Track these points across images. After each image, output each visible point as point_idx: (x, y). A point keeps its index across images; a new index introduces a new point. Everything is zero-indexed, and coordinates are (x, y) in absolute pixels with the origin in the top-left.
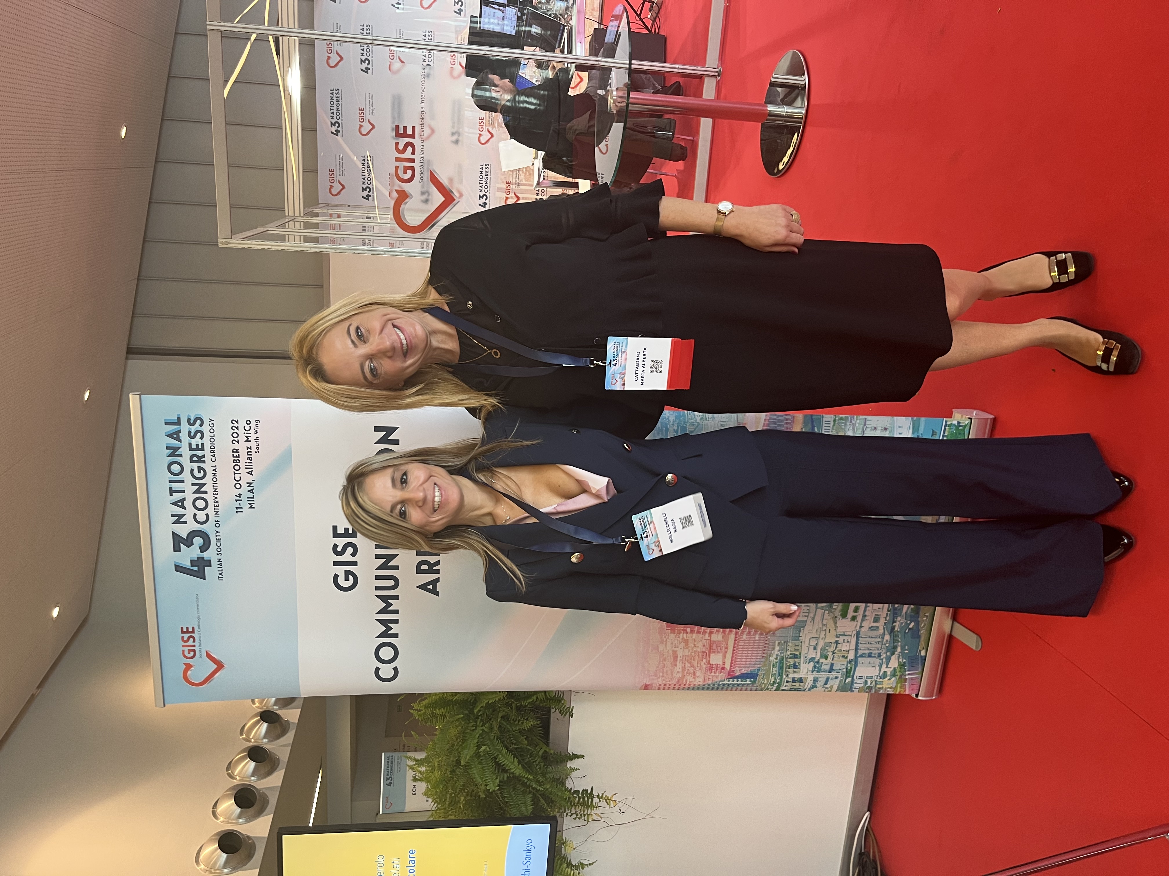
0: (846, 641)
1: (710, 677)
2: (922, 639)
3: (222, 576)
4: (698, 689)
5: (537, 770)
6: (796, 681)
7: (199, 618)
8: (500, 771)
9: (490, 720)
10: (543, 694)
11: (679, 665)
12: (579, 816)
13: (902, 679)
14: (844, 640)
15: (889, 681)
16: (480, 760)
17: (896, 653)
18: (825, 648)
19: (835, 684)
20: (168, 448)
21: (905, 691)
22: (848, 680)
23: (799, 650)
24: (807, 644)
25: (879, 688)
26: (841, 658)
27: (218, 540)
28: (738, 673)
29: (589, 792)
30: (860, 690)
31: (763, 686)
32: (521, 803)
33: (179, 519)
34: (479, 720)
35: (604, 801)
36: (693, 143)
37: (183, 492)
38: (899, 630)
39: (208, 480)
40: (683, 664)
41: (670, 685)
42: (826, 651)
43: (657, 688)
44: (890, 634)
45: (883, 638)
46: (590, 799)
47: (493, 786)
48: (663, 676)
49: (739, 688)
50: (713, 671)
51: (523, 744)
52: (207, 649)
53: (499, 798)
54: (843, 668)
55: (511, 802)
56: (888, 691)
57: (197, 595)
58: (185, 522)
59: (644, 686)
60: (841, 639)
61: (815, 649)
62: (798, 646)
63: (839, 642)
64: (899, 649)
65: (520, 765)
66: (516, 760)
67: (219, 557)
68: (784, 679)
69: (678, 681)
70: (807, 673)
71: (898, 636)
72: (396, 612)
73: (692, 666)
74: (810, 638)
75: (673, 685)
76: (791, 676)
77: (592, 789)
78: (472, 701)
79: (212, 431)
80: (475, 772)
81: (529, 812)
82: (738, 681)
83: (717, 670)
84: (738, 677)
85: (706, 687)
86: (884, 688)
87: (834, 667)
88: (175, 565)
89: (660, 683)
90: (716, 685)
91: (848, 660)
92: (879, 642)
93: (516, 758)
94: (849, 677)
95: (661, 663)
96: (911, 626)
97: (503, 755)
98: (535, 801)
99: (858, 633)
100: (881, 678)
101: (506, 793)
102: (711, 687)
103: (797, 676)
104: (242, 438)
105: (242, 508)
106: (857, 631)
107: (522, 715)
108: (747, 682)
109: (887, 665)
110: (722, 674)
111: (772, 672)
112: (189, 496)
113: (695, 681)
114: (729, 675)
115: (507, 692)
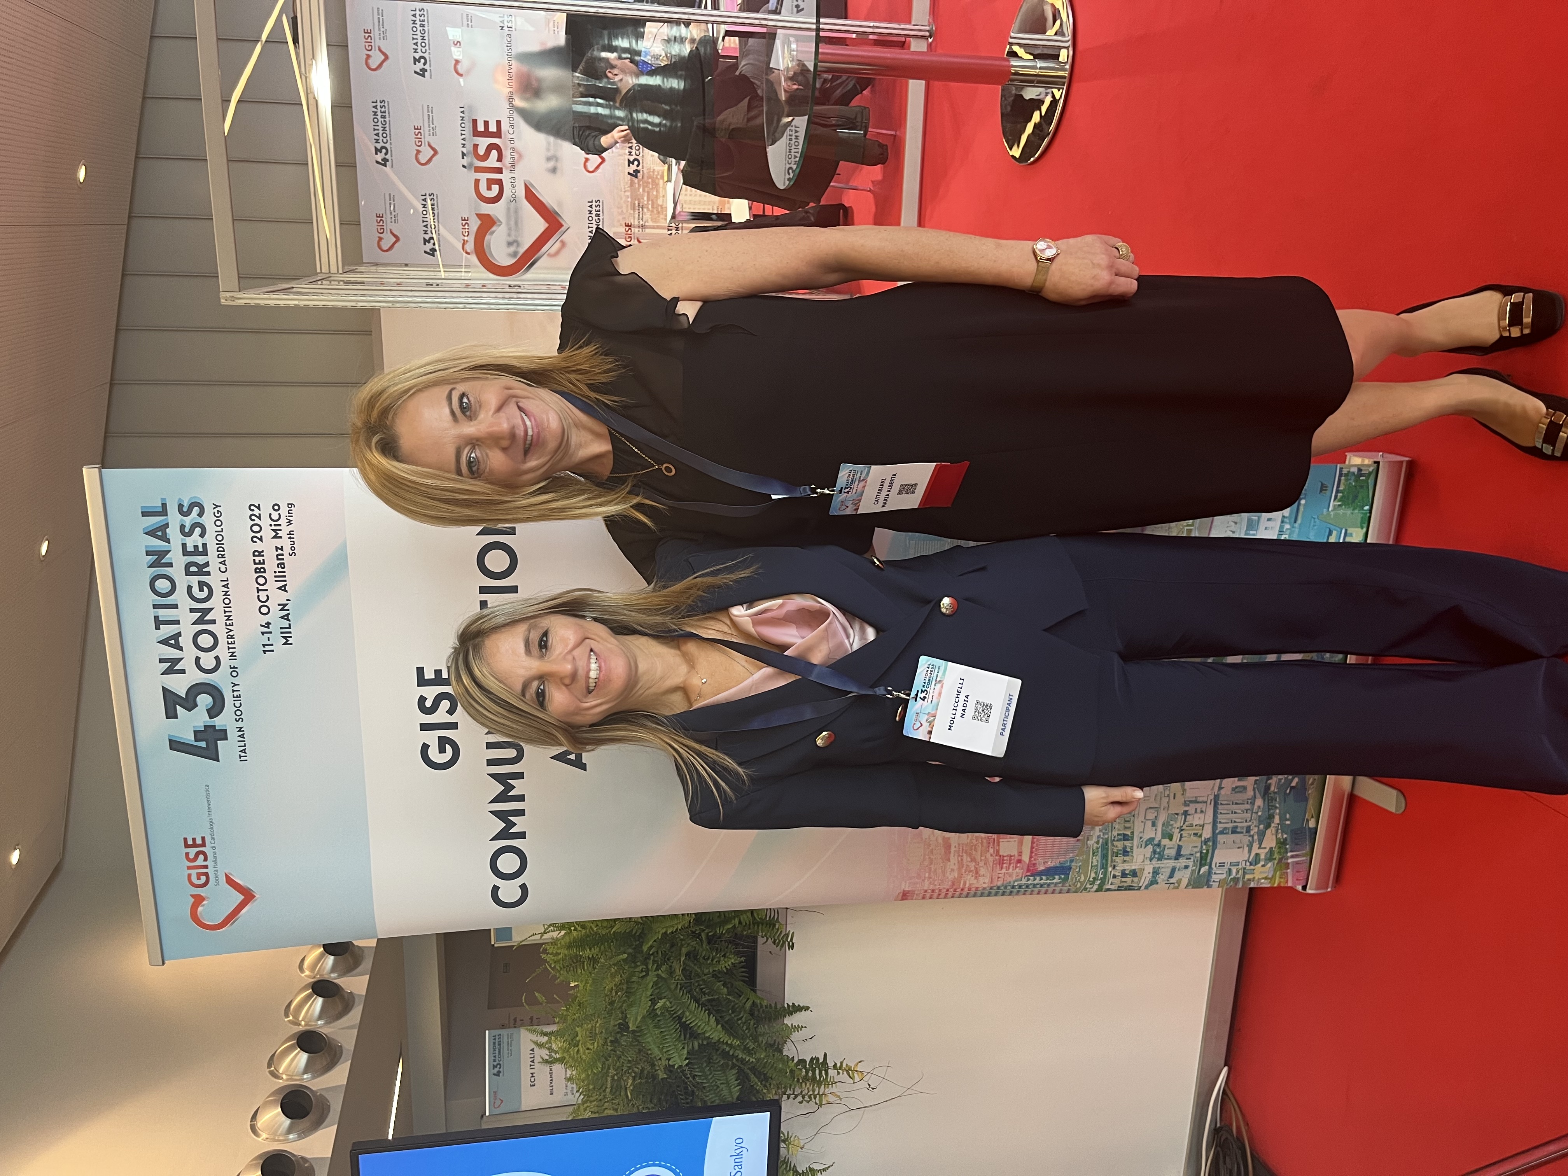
0: (1199, 811)
1: (1000, 875)
2: (1311, 802)
3: (245, 755)
4: (982, 895)
5: (744, 1031)
6: (1127, 874)
7: (212, 823)
8: (688, 1036)
9: (668, 959)
10: (749, 915)
11: (954, 859)
12: (807, 1098)
13: (1282, 865)
14: (1196, 809)
15: (1264, 869)
16: (656, 1021)
17: (1273, 825)
18: (1168, 822)
19: (1184, 876)
20: (148, 553)
21: (1287, 882)
22: (1204, 869)
23: (1130, 828)
24: (1142, 818)
25: (1249, 880)
26: (1192, 836)
27: (237, 697)
28: (1042, 868)
29: (821, 1060)
30: (1221, 883)
31: (1078, 886)
32: (721, 1084)
33: (172, 667)
34: (651, 962)
35: (845, 1072)
36: (895, 139)
37: (177, 622)
38: (1276, 790)
39: (216, 602)
40: (960, 859)
41: (940, 891)
42: (1170, 827)
43: (921, 896)
44: (1263, 798)
45: (1253, 804)
46: (823, 1072)
47: (679, 1060)
48: (930, 878)
49: (1043, 890)
50: (1005, 865)
51: (720, 994)
52: (227, 871)
53: (688, 1078)
54: (1196, 852)
55: (705, 1083)
56: (1262, 883)
57: (207, 786)
58: (183, 672)
59: (901, 894)
60: (1191, 809)
61: (1154, 825)
62: (1129, 821)
63: (1189, 813)
64: (1277, 820)
65: (720, 1026)
66: (712, 1019)
67: (240, 724)
68: (1109, 873)
69: (953, 884)
70: (1144, 861)
71: (1276, 800)
72: (521, 798)
73: (973, 860)
74: (1147, 809)
75: (945, 890)
76: (1120, 868)
77: (825, 1055)
78: (638, 934)
79: (218, 523)
80: (651, 1041)
81: (735, 1096)
82: (1041, 879)
83: (1010, 864)
84: (1041, 874)
85: (993, 892)
86: (1256, 879)
87: (1182, 850)
88: (170, 740)
89: (926, 889)
90: (1009, 887)
91: (1203, 839)
92: (1247, 810)
93: (712, 1015)
94: (1205, 865)
95: (927, 857)
96: (1293, 784)
97: (691, 1012)
98: (742, 1077)
99: (1216, 797)
100: (1251, 864)
101: (697, 1070)
102: (1001, 891)
103: (1128, 867)
104: (266, 533)
105: (272, 645)
106: (1215, 795)
107: (717, 950)
108: (1055, 881)
109: (1260, 844)
110: (1017, 870)
111: (1092, 862)
112: (187, 629)
113: (978, 882)
114: (1028, 870)
115: (696, 914)
